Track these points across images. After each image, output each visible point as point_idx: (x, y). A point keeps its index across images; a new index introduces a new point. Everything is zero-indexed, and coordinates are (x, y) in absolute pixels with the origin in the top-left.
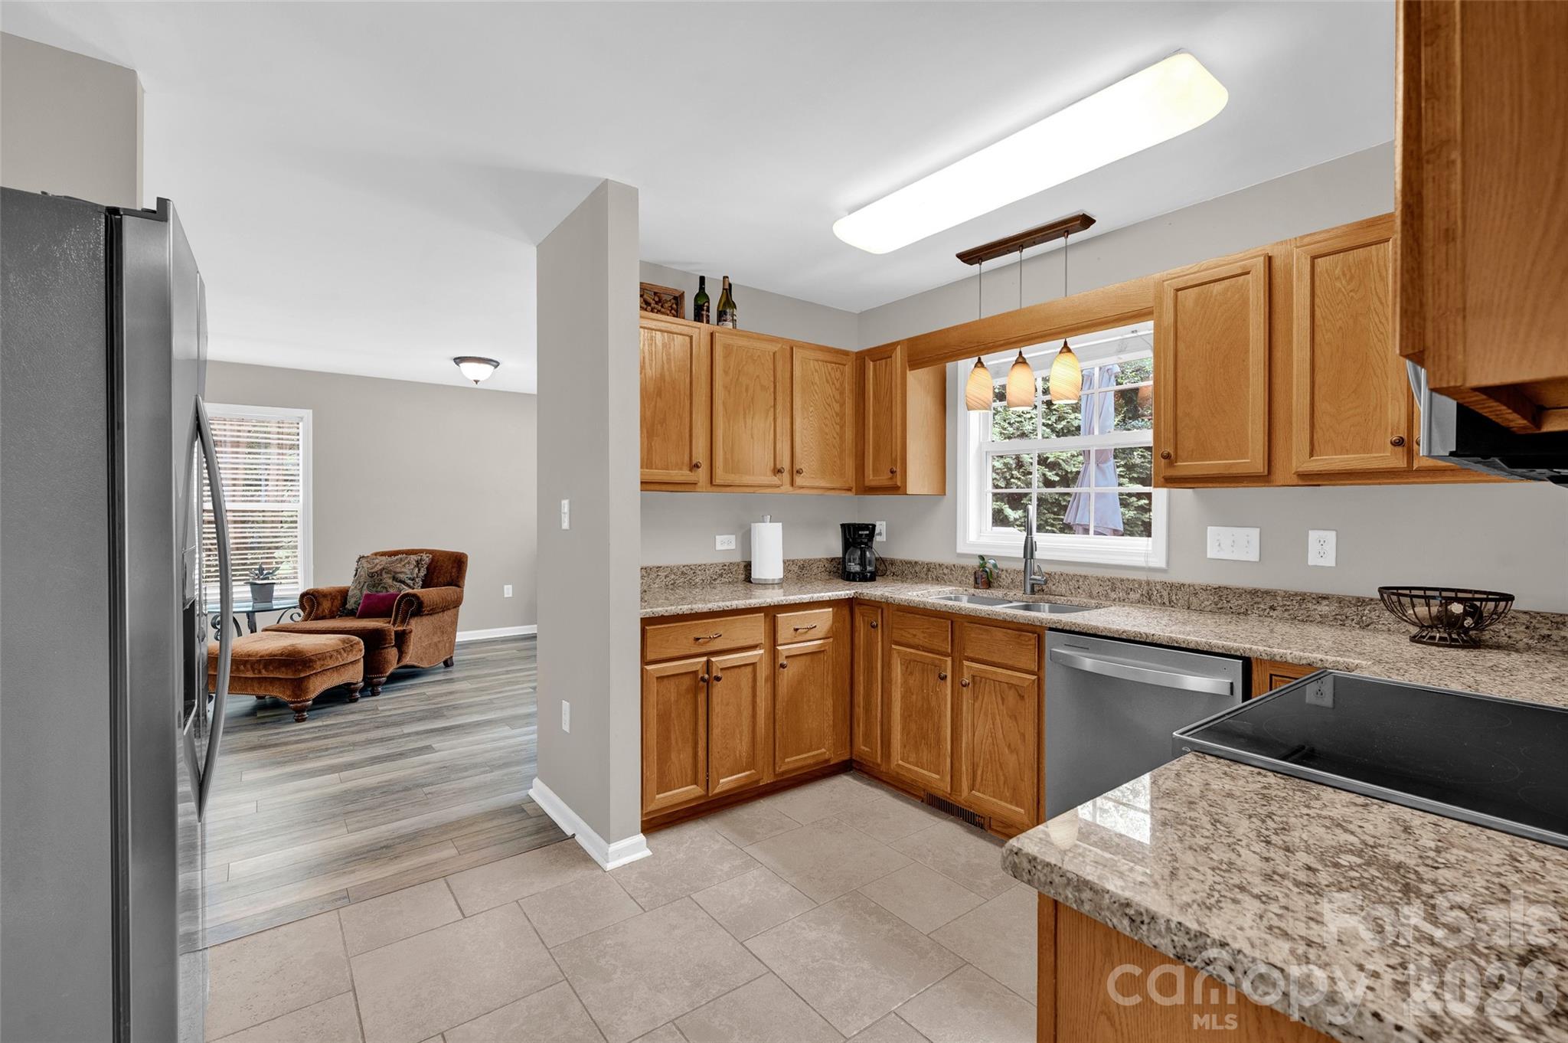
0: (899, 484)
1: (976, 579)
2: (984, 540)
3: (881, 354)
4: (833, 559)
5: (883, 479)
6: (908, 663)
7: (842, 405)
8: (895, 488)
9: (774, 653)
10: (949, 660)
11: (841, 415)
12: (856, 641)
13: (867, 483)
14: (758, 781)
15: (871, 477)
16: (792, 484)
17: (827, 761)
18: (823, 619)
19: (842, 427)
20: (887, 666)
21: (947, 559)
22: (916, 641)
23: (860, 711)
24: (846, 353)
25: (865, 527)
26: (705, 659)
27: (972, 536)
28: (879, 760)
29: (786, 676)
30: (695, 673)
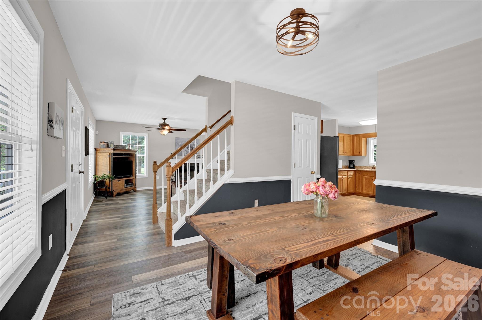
0: (361, 154)
1: (373, 168)
2: (373, 163)
3: (358, 136)
4: (345, 166)
5: (358, 154)
6: (366, 179)
7: (350, 143)
8: (360, 155)
9: (348, 177)
10: (373, 177)
11: (350, 144)
12: (356, 176)
13: (354, 154)
14: (346, 193)
15: (355, 153)
16: (345, 154)
17: (353, 192)
18: (352, 173)
19: (350, 146)
20: (362, 179)
21: (367, 165)
22: (368, 175)
23: (357, 186)
24: (351, 135)
25: (354, 161)
26: (342, 176)
27: (371, 162)
28: (361, 192)
29: (349, 180)
30: (341, 178)
